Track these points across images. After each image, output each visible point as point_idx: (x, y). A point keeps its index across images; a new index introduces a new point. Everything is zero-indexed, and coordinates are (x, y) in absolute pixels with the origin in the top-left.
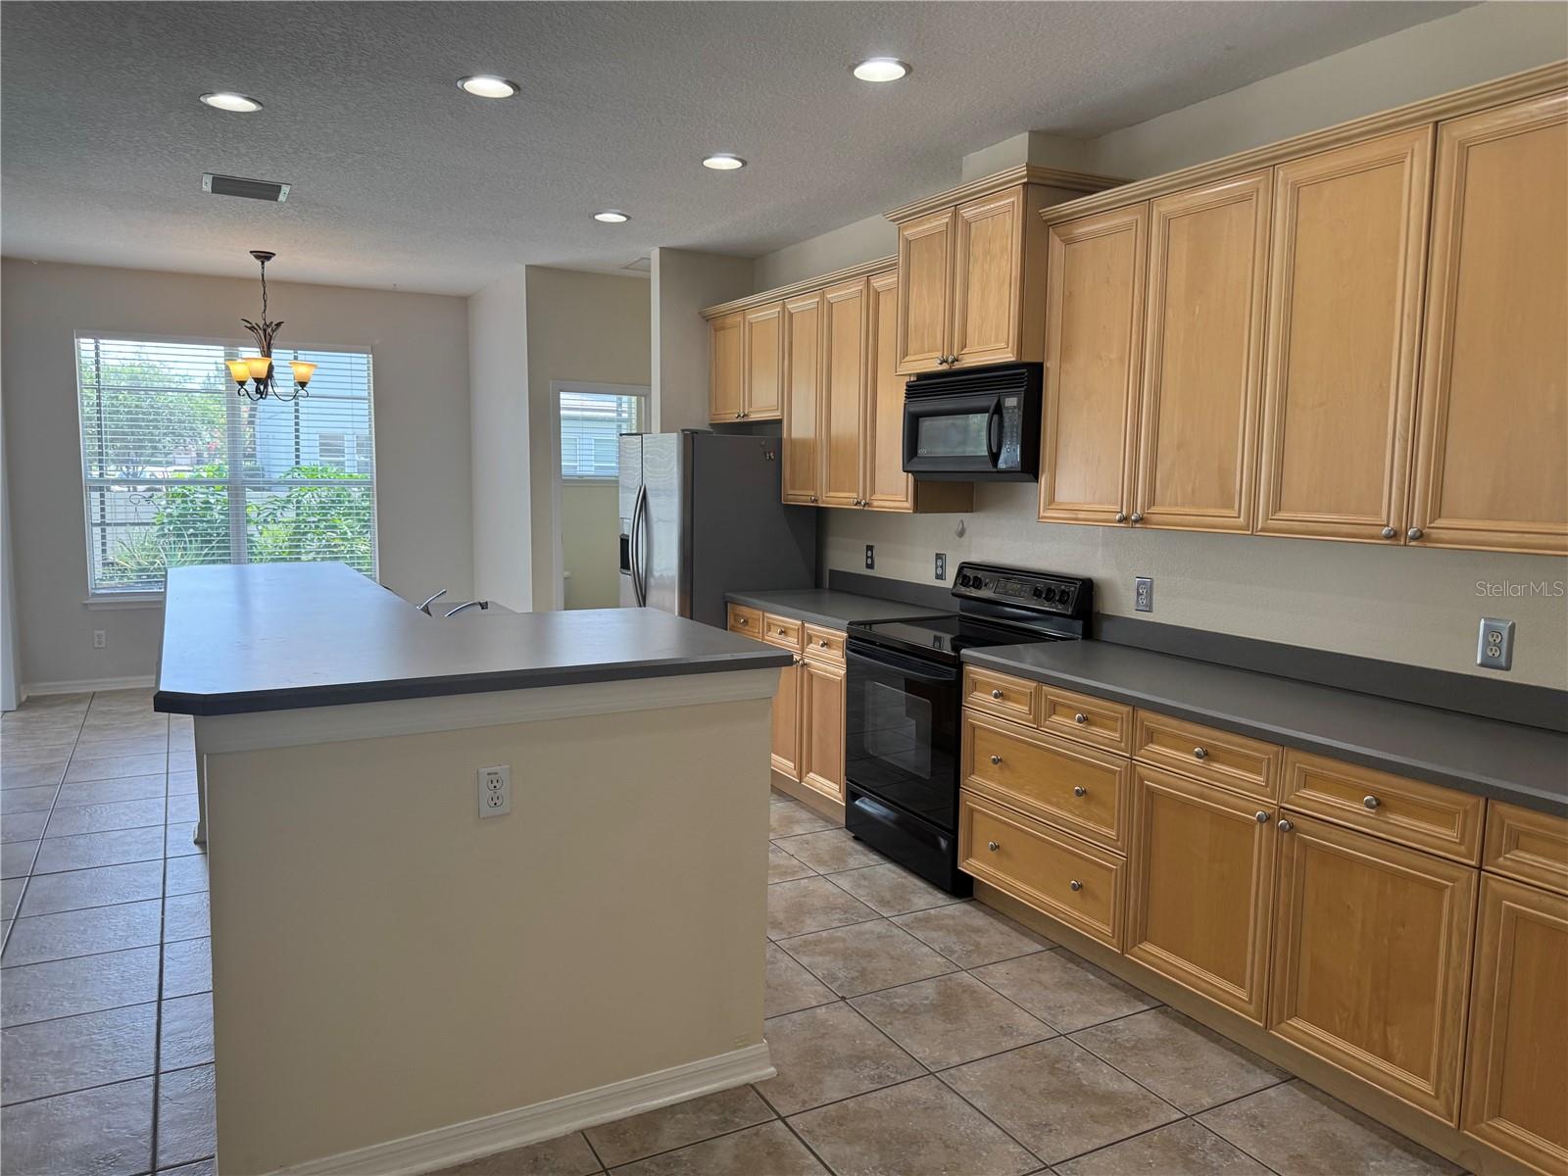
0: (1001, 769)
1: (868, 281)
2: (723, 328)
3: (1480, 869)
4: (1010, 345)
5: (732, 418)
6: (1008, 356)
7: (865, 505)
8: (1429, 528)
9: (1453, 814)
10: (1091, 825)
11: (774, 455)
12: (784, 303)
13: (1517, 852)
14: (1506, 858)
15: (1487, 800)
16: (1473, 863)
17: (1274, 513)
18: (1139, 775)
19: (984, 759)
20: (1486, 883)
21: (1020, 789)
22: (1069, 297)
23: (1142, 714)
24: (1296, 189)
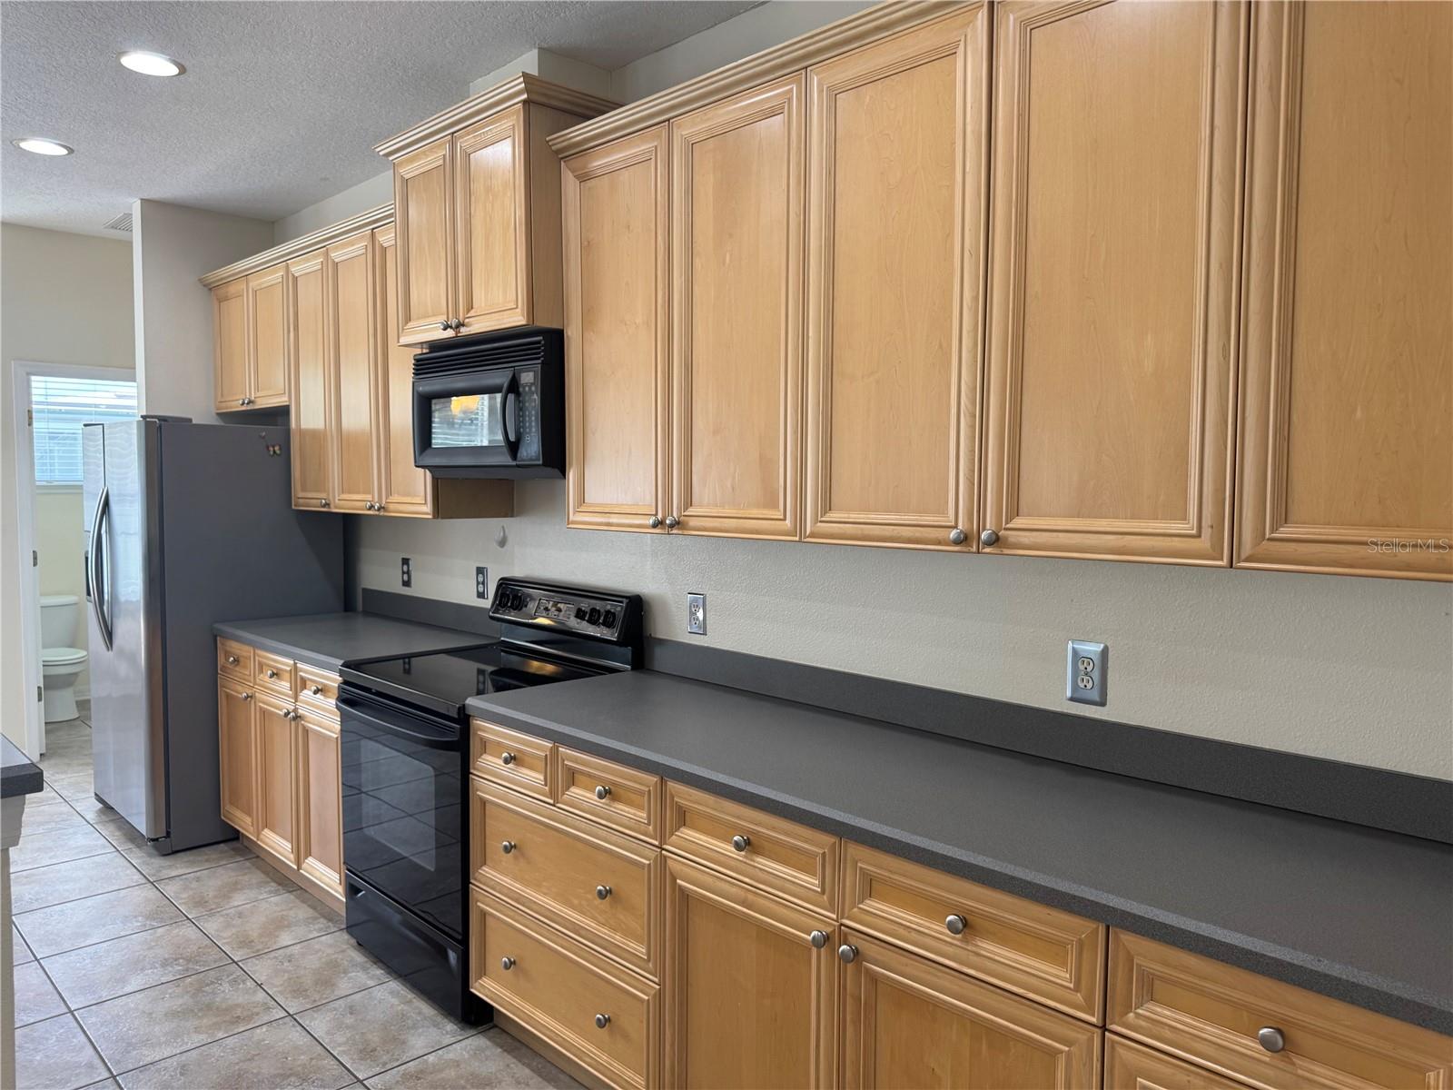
0: (516, 858)
1: (373, 234)
2: (227, 299)
3: (1104, 1028)
4: (520, 306)
5: (236, 406)
6: (517, 319)
7: (379, 509)
8: (1006, 529)
9: (1062, 945)
10: (618, 939)
11: (280, 449)
12: (287, 266)
13: (1150, 1006)
14: (1138, 1015)
15: (1108, 928)
16: (1093, 1020)
17: (824, 513)
18: (671, 873)
19: (496, 845)
20: (1113, 1048)
21: (537, 886)
22: (587, 247)
23: (673, 786)
24: (833, 94)
